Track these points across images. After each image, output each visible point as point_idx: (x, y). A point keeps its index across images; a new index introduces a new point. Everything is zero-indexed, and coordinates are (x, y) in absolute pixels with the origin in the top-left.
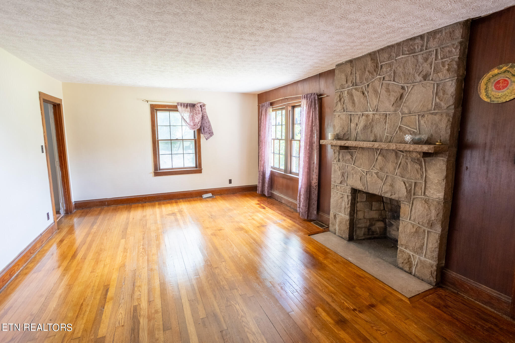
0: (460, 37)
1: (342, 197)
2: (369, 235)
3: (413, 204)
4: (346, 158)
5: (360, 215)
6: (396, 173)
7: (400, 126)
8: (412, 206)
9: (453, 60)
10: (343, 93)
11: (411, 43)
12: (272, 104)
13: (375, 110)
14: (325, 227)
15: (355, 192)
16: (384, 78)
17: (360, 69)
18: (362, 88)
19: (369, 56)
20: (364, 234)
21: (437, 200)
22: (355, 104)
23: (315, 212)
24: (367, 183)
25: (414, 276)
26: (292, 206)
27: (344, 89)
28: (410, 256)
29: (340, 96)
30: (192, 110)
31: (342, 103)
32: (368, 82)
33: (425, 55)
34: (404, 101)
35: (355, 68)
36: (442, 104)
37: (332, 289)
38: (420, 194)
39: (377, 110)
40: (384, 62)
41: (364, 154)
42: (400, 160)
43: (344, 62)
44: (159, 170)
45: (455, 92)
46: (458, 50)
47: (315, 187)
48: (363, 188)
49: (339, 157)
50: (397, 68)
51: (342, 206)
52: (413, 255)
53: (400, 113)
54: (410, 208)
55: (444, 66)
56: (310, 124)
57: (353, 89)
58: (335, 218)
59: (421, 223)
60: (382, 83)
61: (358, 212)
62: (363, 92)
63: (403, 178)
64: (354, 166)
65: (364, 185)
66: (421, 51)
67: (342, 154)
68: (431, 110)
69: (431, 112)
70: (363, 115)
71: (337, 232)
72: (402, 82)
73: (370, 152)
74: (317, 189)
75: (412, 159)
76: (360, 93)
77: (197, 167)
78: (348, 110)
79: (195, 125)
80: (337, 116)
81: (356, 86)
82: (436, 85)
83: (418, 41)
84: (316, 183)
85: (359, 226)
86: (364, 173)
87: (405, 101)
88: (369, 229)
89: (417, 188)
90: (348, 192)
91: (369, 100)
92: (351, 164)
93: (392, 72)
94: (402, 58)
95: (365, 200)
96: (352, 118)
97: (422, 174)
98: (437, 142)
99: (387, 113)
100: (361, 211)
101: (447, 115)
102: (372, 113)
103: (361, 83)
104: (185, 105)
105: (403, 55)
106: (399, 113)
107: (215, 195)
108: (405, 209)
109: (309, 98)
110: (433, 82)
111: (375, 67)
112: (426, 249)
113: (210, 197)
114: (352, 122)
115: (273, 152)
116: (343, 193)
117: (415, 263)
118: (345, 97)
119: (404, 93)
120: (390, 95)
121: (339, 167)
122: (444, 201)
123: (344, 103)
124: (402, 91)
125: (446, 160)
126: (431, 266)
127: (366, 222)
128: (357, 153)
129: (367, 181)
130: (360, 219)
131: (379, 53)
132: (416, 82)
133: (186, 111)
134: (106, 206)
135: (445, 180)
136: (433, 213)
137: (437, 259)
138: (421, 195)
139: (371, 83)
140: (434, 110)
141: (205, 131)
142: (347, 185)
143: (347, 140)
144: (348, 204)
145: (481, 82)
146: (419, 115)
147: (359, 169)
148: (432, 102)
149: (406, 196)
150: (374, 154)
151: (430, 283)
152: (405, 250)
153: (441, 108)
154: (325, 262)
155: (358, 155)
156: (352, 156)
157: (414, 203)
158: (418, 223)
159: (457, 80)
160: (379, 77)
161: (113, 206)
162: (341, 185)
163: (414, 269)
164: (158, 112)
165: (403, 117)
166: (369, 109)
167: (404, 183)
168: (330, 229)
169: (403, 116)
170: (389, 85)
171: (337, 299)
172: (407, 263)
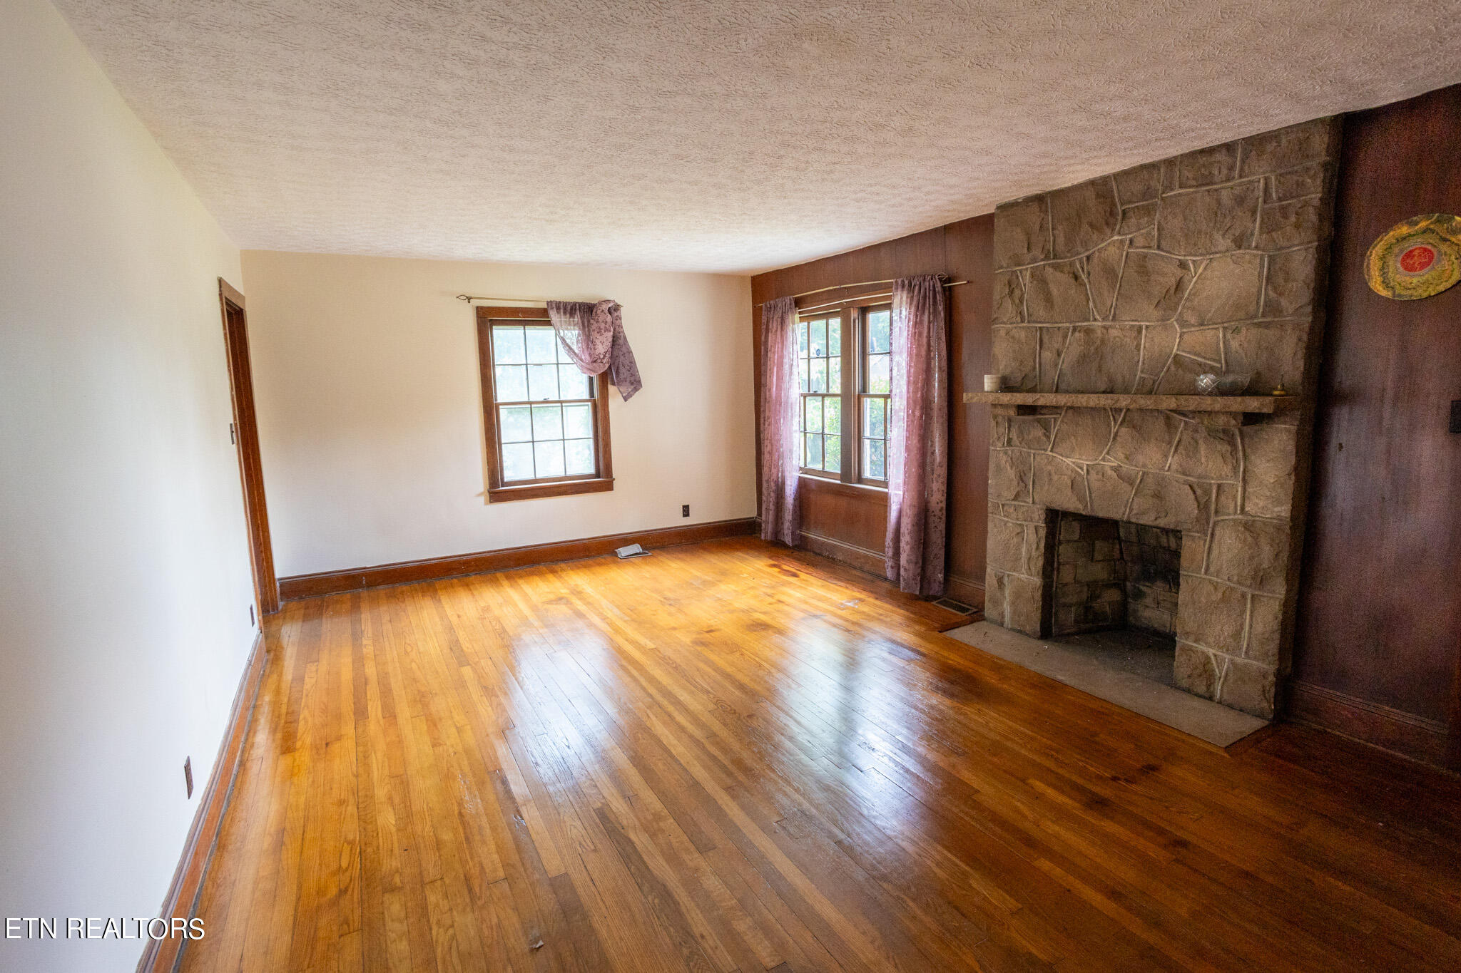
0: (1324, 153)
1: (1021, 532)
2: (1087, 623)
3: (1213, 535)
4: (1031, 437)
5: (1067, 575)
6: (1168, 465)
7: (1177, 355)
8: (1211, 541)
9: (1306, 204)
10: (1017, 277)
11: (1203, 160)
12: (798, 303)
13: (1107, 316)
14: (970, 612)
15: (1054, 517)
16: (1131, 241)
17: (1067, 219)
18: (1072, 264)
19: (1090, 187)
20: (1076, 621)
21: (1275, 521)
22: (1052, 302)
23: (940, 576)
24: (1090, 493)
25: (1220, 702)
26: (867, 567)
27: (1019, 265)
28: (1208, 658)
29: (1010, 283)
30: (586, 321)
31: (1017, 301)
32: (1087, 250)
33: (1237, 191)
34: (1186, 296)
35: (1052, 216)
36: (1284, 302)
37: (1049, 742)
38: (1231, 510)
39: (1114, 317)
40: (1130, 202)
41: (1080, 423)
42: (1179, 434)
43: (1020, 200)
44: (502, 486)
45: (1313, 276)
46: (1319, 182)
47: (938, 513)
48: (1081, 507)
49: (1008, 435)
50: (1166, 218)
51: (1021, 553)
52: (1215, 655)
53: (1175, 323)
54: (1207, 546)
55: (1285, 217)
56: (923, 353)
57: (1047, 267)
58: (1000, 586)
59: (1235, 579)
60: (1128, 253)
61: (1061, 567)
62: (1074, 273)
63: (1186, 475)
64: (1054, 455)
65: (1081, 499)
66: (1228, 180)
67: (1019, 427)
68: (1255, 316)
69: (1256, 321)
70: (1075, 329)
71: (1007, 619)
72: (1179, 252)
73: (1097, 420)
74: (944, 518)
75: (1210, 431)
76: (1067, 276)
77: (601, 474)
78: (1034, 318)
79: (595, 362)
80: (1002, 333)
81: (1054, 259)
82: (1266, 259)
83: (1220, 157)
84: (941, 502)
85: (1063, 600)
86: (1082, 470)
87: (1189, 294)
88: (1088, 609)
89: (1223, 498)
90: (1037, 517)
91: (1092, 295)
92: (1046, 450)
93: (1152, 226)
94: (1180, 195)
95: (1077, 536)
96: (1046, 339)
97: (1235, 464)
98: (1276, 389)
99: (1142, 323)
100: (1068, 563)
101: (1296, 326)
102: (1100, 324)
103: (1069, 251)
104: (569, 308)
105: (1181, 187)
106: (1172, 323)
107: (649, 549)
108: (1192, 548)
109: (917, 287)
110: (1260, 252)
111: (1108, 214)
112: (1250, 637)
113: (637, 554)
114: (1045, 346)
115: (802, 429)
116: (1023, 523)
117: (1220, 672)
118: (1025, 285)
119: (1186, 279)
120: (1149, 280)
121: (1011, 458)
122: (1291, 524)
123: (1021, 301)
124: (1179, 273)
125: (1294, 428)
126: (1263, 676)
127: (1081, 592)
128: (1062, 421)
129: (1089, 489)
130: (1066, 584)
131: (1116, 182)
132: (1216, 253)
133: (570, 325)
134: (362, 587)
135: (1293, 477)
136: (1267, 551)
137: (1276, 658)
138: (1235, 513)
139: (1097, 254)
140: (1263, 316)
141: (622, 376)
142: (1033, 503)
143: (1033, 390)
144: (1038, 548)
145: (1371, 252)
146: (1225, 329)
147: (1068, 461)
148: (1259, 299)
149: (1196, 518)
150: (1109, 425)
151: (1260, 716)
152: (1194, 645)
153: (1281, 311)
154: (1005, 686)
155: (1065, 427)
156: (1047, 429)
157: (1217, 533)
158: (1226, 578)
159: (1317, 248)
160: (1120, 238)
161: (382, 587)
162: (1017, 503)
163: (1219, 688)
164: (494, 327)
165: (1184, 333)
166: (1094, 316)
167: (1191, 487)
168: (986, 615)
169: (1185, 330)
170: (1145, 257)
171: (1067, 761)
172: (1200, 675)
